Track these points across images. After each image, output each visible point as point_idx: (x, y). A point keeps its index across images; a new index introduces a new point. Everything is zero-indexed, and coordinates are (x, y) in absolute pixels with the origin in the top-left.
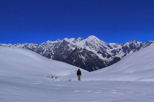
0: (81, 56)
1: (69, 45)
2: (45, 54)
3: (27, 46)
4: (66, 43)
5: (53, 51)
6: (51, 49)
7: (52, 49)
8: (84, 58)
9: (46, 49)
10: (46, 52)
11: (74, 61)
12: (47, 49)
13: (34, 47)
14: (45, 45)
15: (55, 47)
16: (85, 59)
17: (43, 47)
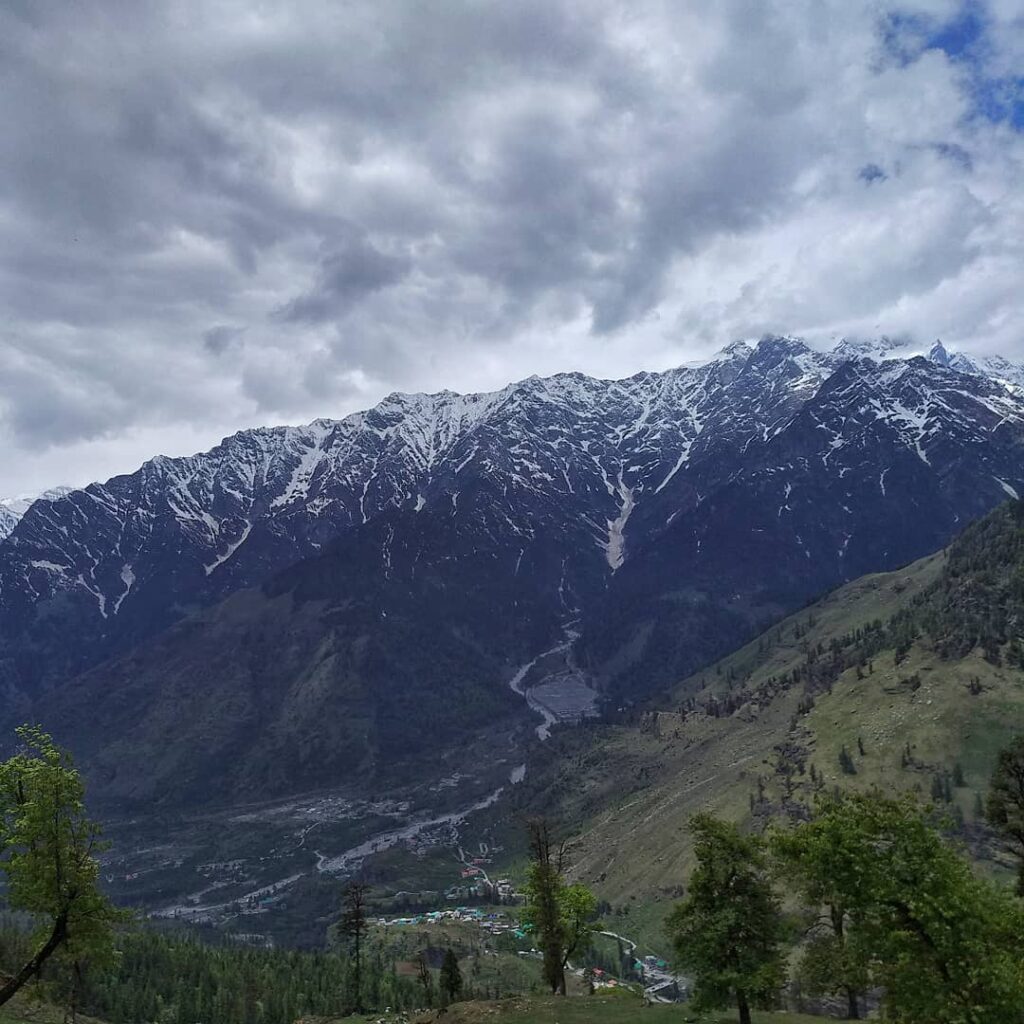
0: (887, 406)
1: (800, 360)
2: (643, 432)
3: (536, 393)
4: (777, 353)
5: (694, 413)
6: (684, 402)
7: (694, 402)
8: (921, 422)
9: (653, 401)
10: (650, 420)
11: (837, 443)
12: (660, 402)
13: (576, 398)
14: (647, 383)
15: (707, 388)
16: (927, 426)
17: (634, 393)
